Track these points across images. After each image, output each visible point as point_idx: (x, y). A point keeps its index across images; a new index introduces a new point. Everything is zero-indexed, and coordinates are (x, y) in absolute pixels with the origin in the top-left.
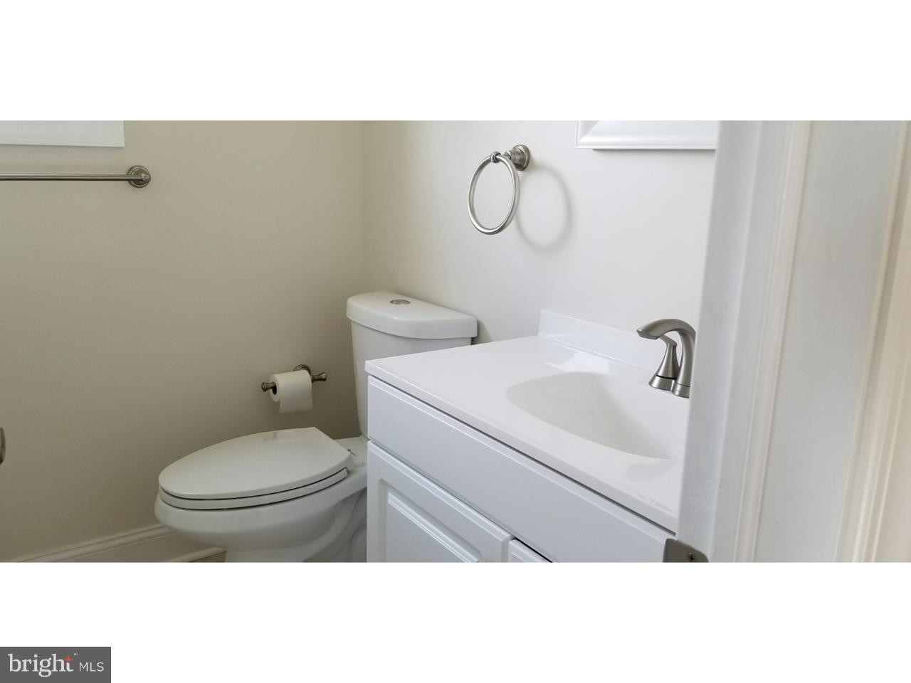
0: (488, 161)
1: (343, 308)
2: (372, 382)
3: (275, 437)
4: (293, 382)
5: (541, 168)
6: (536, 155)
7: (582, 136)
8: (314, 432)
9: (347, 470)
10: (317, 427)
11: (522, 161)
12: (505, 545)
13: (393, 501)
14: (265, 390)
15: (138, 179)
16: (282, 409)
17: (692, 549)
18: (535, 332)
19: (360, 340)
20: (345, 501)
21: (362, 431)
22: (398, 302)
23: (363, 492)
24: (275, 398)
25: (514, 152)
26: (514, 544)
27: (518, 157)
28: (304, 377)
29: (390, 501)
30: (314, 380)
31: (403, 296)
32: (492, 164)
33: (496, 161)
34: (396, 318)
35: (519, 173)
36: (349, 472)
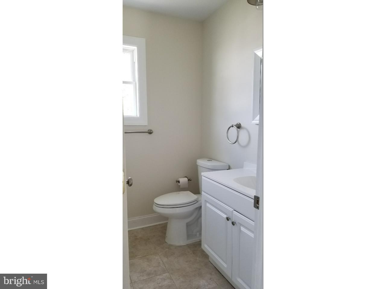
0: (231, 127)
1: (196, 162)
2: (203, 177)
3: (179, 193)
4: (183, 181)
5: (244, 128)
6: (242, 125)
7: (252, 121)
8: (189, 192)
9: (196, 201)
10: (190, 191)
11: (239, 127)
12: (232, 212)
13: (208, 205)
14: (177, 182)
15: (150, 132)
16: (181, 187)
17: (257, 197)
18: (243, 168)
19: (200, 169)
20: (196, 208)
21: (200, 192)
22: (209, 160)
23: (201, 207)
24: (179, 184)
25: (237, 124)
26: (234, 211)
27: (238, 126)
28: (186, 179)
29: (207, 205)
30: (188, 180)
31: (210, 159)
32: (231, 128)
33: (233, 127)
34: (209, 164)
35: (238, 129)
36: (197, 202)
